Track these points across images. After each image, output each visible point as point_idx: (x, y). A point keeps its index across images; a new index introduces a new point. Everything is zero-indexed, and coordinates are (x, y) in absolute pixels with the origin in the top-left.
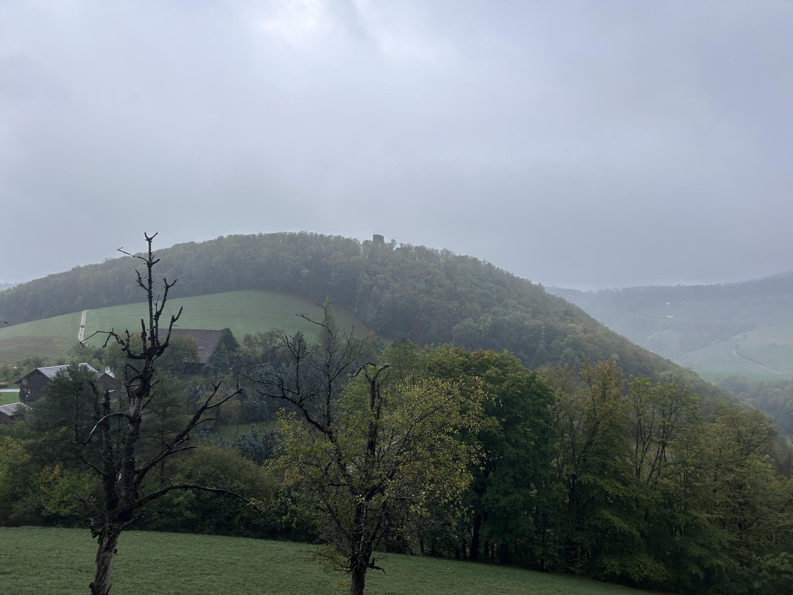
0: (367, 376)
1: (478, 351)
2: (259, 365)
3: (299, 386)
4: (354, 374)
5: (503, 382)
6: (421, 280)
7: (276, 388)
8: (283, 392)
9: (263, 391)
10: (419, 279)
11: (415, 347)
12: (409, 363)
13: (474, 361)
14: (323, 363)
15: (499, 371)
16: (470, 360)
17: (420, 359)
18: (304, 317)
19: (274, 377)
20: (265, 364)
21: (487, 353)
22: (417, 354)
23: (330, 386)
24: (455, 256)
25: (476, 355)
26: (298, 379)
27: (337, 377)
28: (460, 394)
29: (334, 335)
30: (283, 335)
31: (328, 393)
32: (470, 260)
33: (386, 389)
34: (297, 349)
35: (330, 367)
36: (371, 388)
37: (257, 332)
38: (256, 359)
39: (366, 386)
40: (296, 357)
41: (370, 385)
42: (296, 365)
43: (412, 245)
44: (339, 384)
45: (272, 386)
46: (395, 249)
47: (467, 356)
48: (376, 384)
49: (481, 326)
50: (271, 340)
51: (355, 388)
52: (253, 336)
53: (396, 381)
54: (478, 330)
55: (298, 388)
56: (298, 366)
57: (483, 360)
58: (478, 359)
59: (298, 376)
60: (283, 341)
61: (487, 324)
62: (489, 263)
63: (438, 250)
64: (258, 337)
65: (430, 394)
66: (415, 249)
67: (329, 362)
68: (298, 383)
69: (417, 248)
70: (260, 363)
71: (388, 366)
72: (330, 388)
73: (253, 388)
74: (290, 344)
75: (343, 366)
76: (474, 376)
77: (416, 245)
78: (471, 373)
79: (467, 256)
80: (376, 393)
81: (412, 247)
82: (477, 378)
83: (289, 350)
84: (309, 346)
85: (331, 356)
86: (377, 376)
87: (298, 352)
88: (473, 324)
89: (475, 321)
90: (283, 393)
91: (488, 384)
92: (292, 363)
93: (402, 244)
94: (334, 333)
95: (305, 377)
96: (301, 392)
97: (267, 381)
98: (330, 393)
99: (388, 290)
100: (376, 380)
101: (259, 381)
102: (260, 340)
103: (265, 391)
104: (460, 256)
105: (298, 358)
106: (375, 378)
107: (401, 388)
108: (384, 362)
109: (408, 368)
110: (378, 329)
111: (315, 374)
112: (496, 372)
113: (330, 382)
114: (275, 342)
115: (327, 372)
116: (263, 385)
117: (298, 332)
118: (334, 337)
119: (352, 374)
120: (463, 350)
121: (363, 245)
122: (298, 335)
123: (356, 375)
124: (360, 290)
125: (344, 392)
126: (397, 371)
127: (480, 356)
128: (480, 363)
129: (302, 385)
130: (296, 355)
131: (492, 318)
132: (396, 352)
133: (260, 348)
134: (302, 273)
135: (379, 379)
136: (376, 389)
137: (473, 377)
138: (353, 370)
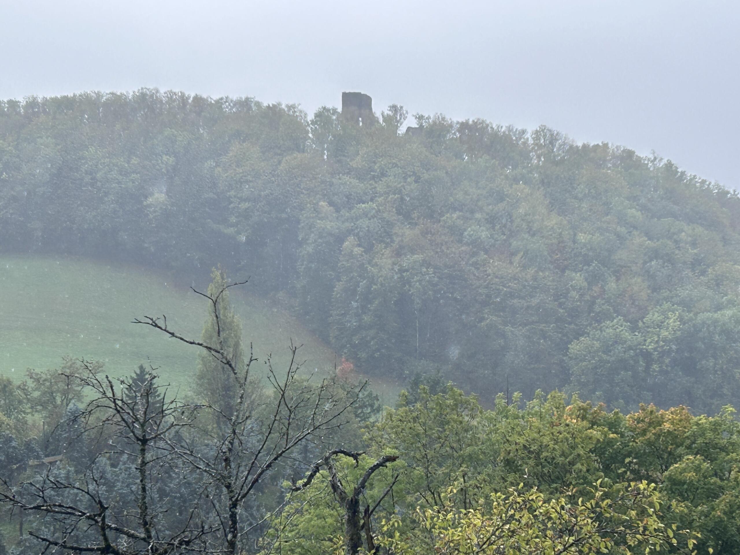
0: (334, 487)
1: (644, 410)
2: (36, 462)
3: (148, 519)
4: (300, 483)
5: (717, 496)
6: (478, 215)
7: (83, 525)
8: (104, 535)
9: (46, 533)
10: (472, 212)
11: (467, 402)
12: (452, 448)
13: (634, 439)
14: (213, 453)
15: (706, 465)
16: (622, 436)
17: (483, 436)
18: (156, 326)
19: (77, 495)
20: (51, 459)
21: (668, 415)
22: (475, 423)
23: (233, 516)
24: (571, 147)
25: (639, 421)
26: (144, 498)
27: (252, 492)
28: (598, 531)
29: (241, 375)
30: (101, 376)
31: (230, 536)
32: (614, 156)
33: (389, 520)
34: (140, 415)
35: (233, 465)
36: (349, 521)
37: (28, 370)
38: (28, 445)
39: (332, 515)
40: (138, 439)
41: (343, 512)
42: (139, 461)
43: (448, 117)
44: (258, 510)
45: (74, 518)
46: (402, 130)
47: (613, 426)
48: (362, 509)
49: (649, 340)
50: (65, 393)
51: (302, 521)
52: (17, 382)
53: (417, 500)
54: (641, 350)
55: (145, 523)
56: (144, 463)
57: (658, 436)
58: (644, 432)
59: (144, 489)
60: (100, 395)
61: (664, 333)
62: (669, 166)
63: (524, 132)
64: (31, 384)
65: (513, 532)
66: (459, 131)
67: (230, 450)
68: (144, 508)
69: (464, 126)
70: (38, 457)
71: (392, 459)
72: (234, 522)
73: (21, 524)
74: (119, 403)
75: (269, 459)
76: (633, 480)
77: (462, 120)
78: (625, 472)
79: (606, 145)
80: (363, 534)
81: (451, 126)
82: (642, 486)
83: (118, 418)
84: (173, 405)
85: (234, 432)
86: (363, 486)
87: (142, 425)
88: (627, 335)
89: (634, 328)
90: (106, 539)
91: (674, 503)
92: (125, 456)
93: (420, 118)
94: (241, 369)
95: (162, 493)
96: (153, 533)
97: (60, 506)
98: (235, 536)
99: (387, 245)
100: (361, 496)
101: (38, 508)
102: (36, 394)
103: (54, 533)
104: (585, 147)
105: (144, 441)
106: (358, 492)
107: (432, 518)
108: (381, 447)
109: (450, 462)
110: (363, 355)
111: (189, 483)
112: (697, 469)
113: (234, 505)
114: (79, 397)
115: (224, 477)
116: (48, 519)
117: (141, 368)
118: (242, 381)
119: (294, 482)
120: (601, 408)
121: (313, 122)
122: (141, 376)
123: (305, 485)
124: (310, 249)
125: (271, 531)
126: (419, 471)
127: (650, 424)
128: (650, 444)
129: (156, 516)
130: (139, 433)
131: (681, 319)
132: (415, 419)
133: (37, 416)
134: (149, 206)
135: (368, 493)
136: (362, 522)
137: (632, 484)
138: (294, 470)
